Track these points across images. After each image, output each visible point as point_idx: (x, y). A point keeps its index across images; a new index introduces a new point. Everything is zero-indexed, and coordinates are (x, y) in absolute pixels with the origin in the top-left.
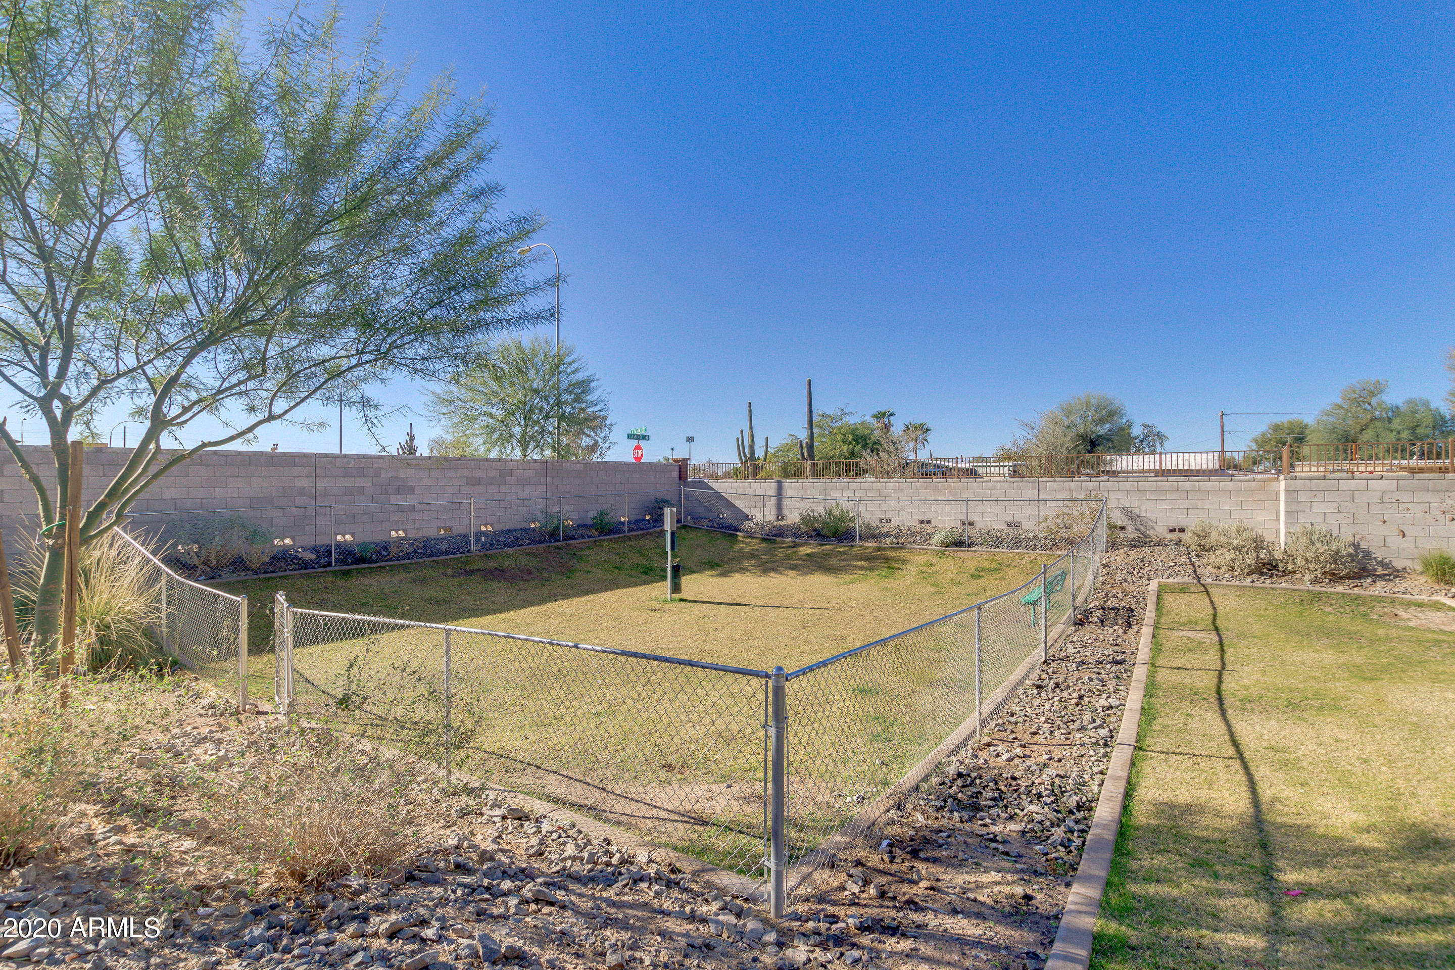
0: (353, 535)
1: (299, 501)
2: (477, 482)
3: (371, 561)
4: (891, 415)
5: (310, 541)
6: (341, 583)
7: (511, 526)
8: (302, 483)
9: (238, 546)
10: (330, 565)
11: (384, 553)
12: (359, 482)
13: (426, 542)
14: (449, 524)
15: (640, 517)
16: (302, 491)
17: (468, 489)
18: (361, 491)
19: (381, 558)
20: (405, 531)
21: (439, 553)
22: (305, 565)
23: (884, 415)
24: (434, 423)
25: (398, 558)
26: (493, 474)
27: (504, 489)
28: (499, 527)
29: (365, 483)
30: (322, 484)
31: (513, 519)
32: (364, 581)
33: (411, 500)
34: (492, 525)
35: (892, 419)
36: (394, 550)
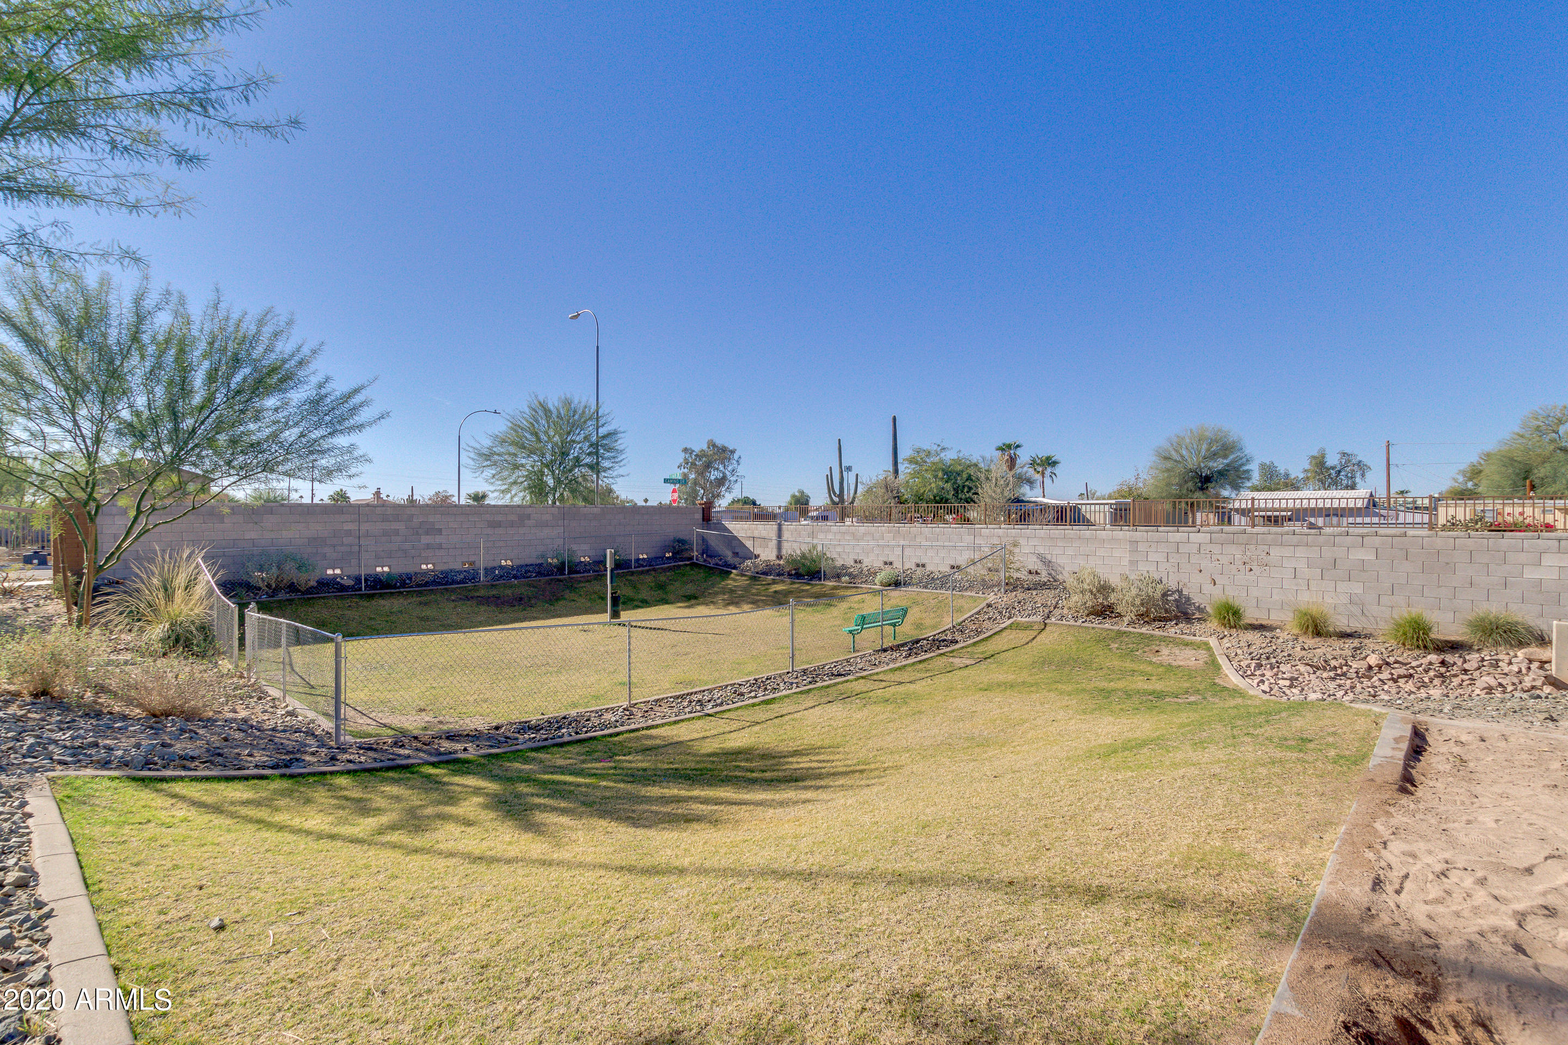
0: (390, 567)
1: (347, 540)
2: (498, 525)
3: (395, 587)
4: (1018, 446)
5: (354, 571)
6: (365, 603)
7: (529, 561)
8: (347, 527)
9: (292, 574)
10: (360, 589)
11: (408, 581)
12: (395, 526)
13: (446, 574)
14: (472, 559)
15: (660, 555)
16: (349, 533)
17: (489, 531)
18: (396, 532)
19: (404, 584)
20: (434, 564)
21: (453, 582)
22: (343, 588)
23: (1009, 447)
24: (477, 474)
25: (418, 585)
26: (513, 517)
27: (522, 530)
28: (518, 562)
29: (401, 526)
30: (364, 527)
31: (529, 556)
32: (382, 602)
33: (438, 539)
34: (511, 561)
35: (1019, 452)
36: (419, 579)
